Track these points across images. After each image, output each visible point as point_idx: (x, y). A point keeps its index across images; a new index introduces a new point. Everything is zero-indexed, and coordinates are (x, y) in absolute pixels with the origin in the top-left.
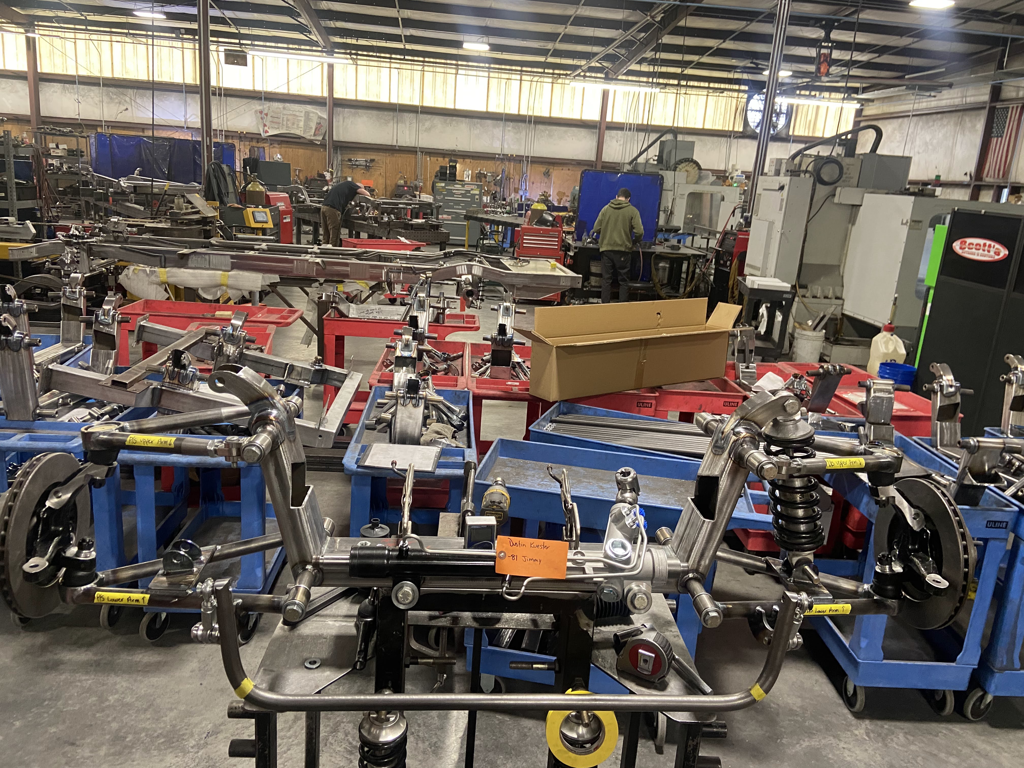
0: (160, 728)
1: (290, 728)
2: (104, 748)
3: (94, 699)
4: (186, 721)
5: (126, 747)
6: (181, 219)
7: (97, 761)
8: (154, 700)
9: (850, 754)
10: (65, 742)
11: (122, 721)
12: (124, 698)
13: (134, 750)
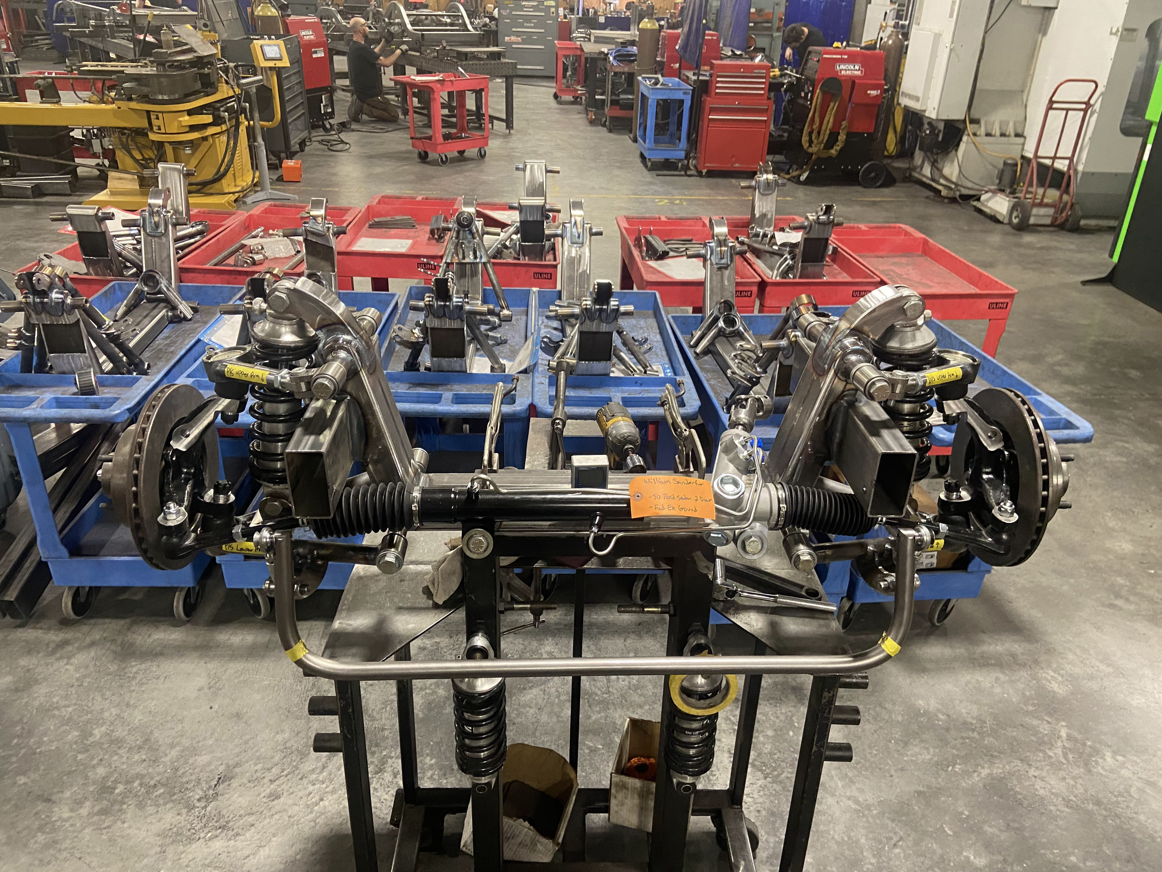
0: (159, 774)
1: (324, 767)
2: (88, 804)
3: (76, 733)
4: (191, 761)
5: (114, 802)
6: (168, 62)
7: (78, 825)
8: (151, 733)
9: (1042, 784)
10: (39, 797)
11: (110, 765)
12: (113, 731)
13: (125, 807)
